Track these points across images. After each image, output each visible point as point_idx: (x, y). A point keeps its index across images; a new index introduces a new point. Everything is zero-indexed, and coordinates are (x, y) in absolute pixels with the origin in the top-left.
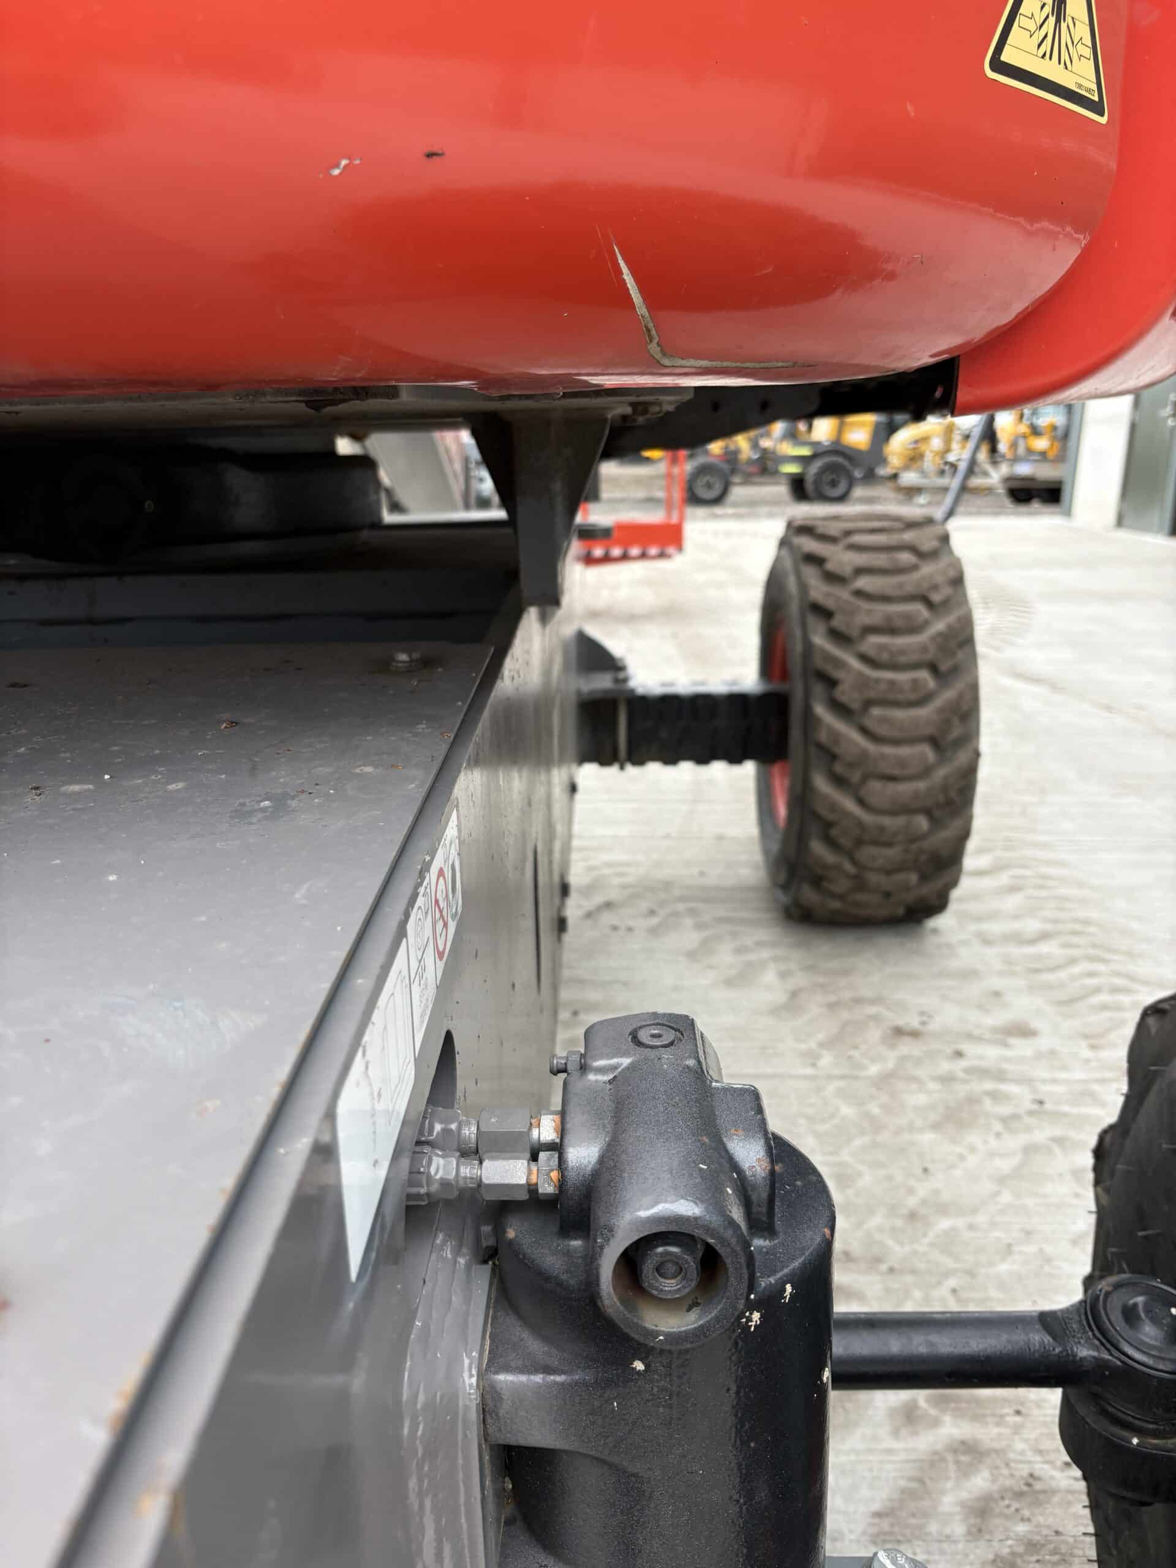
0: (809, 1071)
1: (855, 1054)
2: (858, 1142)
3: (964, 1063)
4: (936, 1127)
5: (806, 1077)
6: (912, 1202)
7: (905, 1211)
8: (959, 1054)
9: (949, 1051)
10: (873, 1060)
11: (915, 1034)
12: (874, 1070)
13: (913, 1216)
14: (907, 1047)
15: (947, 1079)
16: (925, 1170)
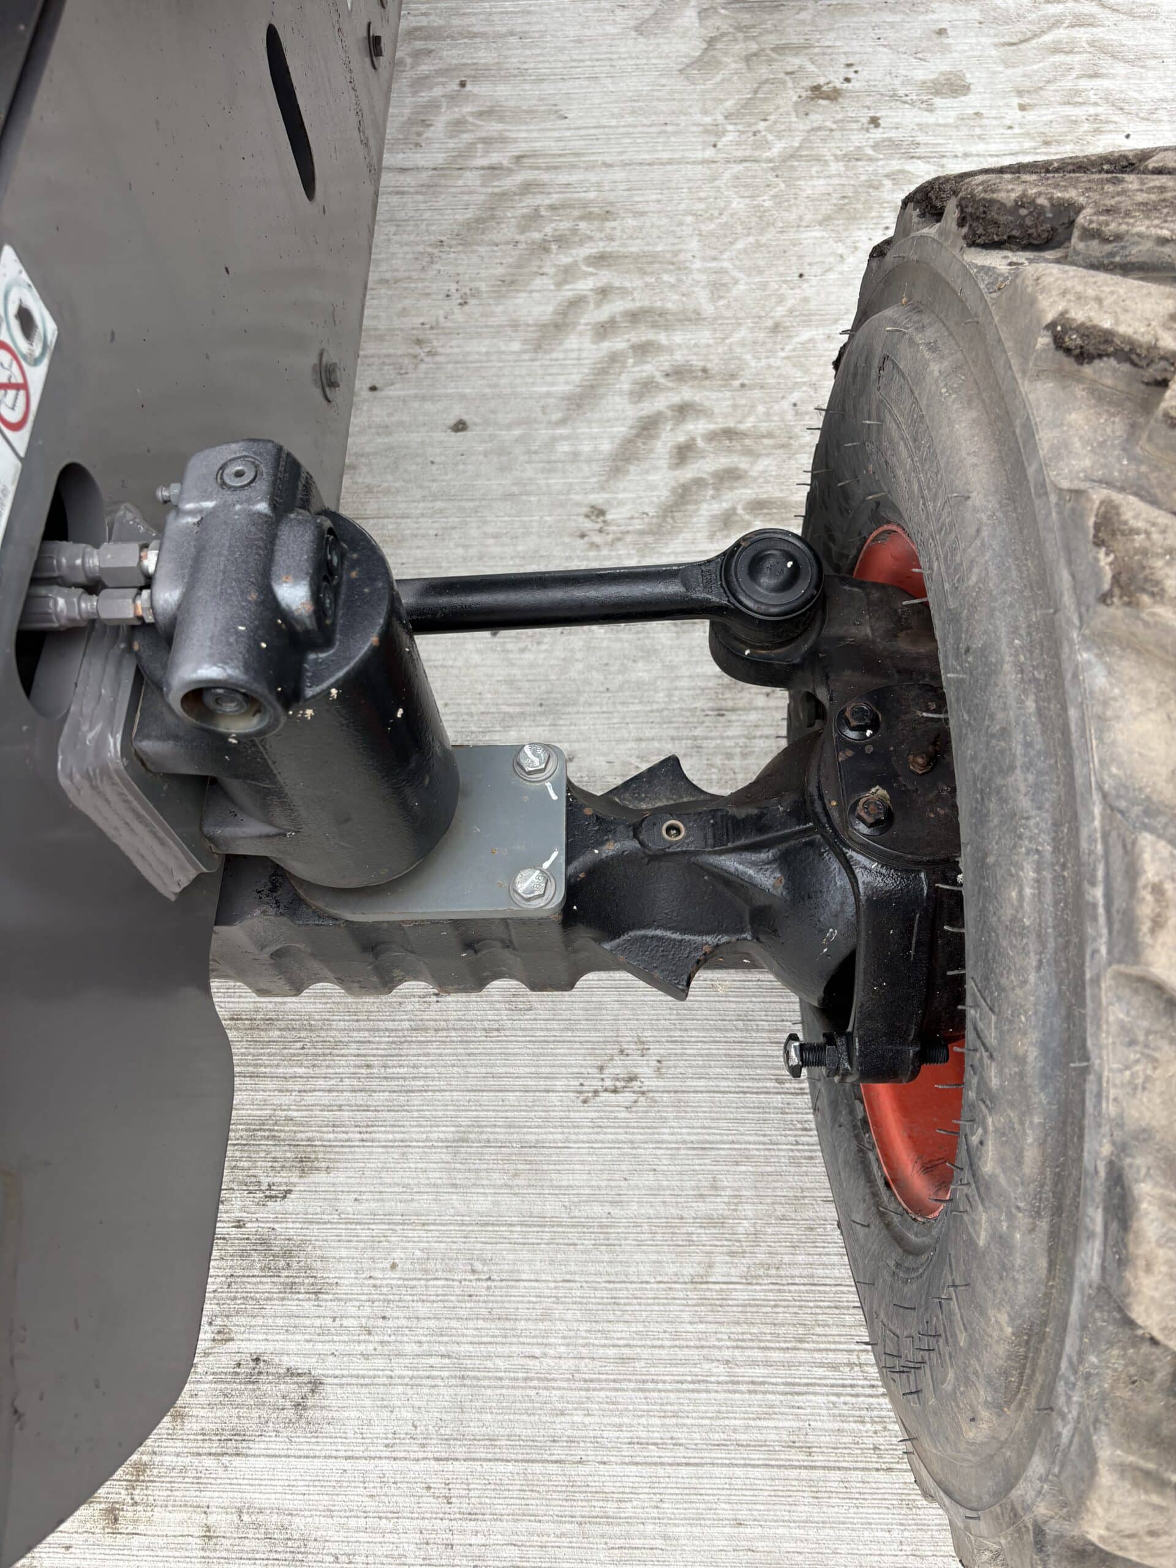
0: (710, 153)
1: (762, 126)
2: (740, 245)
3: (877, 134)
4: (825, 221)
5: (703, 162)
6: (780, 311)
7: (770, 323)
8: (875, 122)
9: (864, 117)
10: (779, 137)
11: (834, 95)
12: (778, 148)
13: (776, 328)
14: (823, 115)
15: (853, 158)
16: (801, 276)
